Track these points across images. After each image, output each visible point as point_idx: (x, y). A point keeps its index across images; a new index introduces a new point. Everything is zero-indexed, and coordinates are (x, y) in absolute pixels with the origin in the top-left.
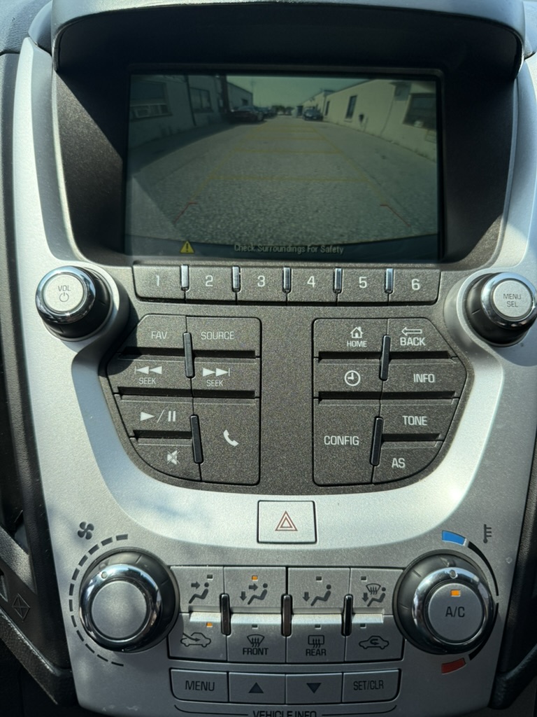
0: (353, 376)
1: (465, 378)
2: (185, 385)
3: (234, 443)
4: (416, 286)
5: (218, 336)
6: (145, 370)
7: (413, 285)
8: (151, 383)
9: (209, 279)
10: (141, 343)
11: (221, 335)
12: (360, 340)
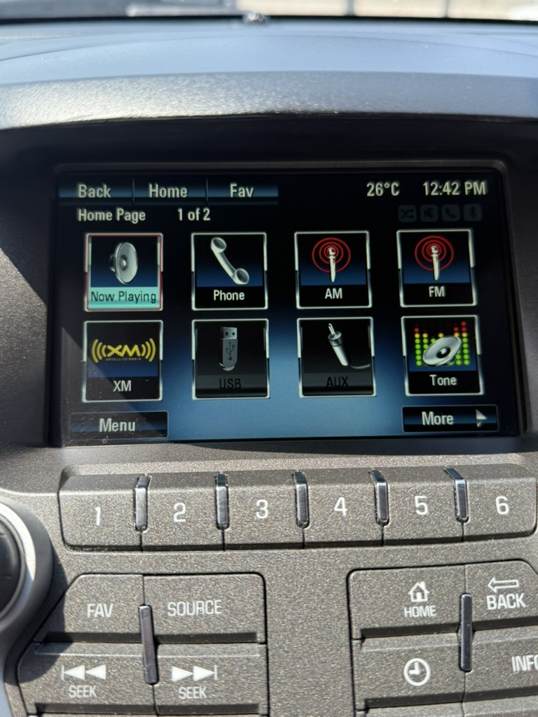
4: (503, 509)
5: (196, 609)
7: (498, 505)
9: (180, 509)
12: (424, 604)
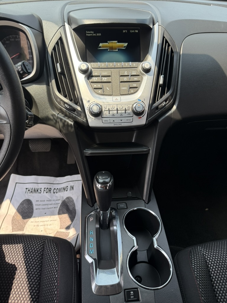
0: (125, 79)
1: (142, 78)
2: (101, 81)
3: (109, 89)
6: (94, 79)
8: (96, 81)
10: (93, 75)
11: (105, 73)
